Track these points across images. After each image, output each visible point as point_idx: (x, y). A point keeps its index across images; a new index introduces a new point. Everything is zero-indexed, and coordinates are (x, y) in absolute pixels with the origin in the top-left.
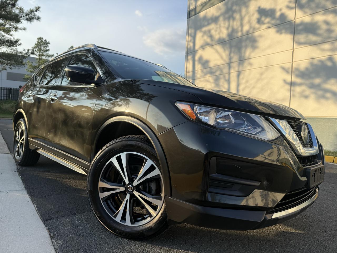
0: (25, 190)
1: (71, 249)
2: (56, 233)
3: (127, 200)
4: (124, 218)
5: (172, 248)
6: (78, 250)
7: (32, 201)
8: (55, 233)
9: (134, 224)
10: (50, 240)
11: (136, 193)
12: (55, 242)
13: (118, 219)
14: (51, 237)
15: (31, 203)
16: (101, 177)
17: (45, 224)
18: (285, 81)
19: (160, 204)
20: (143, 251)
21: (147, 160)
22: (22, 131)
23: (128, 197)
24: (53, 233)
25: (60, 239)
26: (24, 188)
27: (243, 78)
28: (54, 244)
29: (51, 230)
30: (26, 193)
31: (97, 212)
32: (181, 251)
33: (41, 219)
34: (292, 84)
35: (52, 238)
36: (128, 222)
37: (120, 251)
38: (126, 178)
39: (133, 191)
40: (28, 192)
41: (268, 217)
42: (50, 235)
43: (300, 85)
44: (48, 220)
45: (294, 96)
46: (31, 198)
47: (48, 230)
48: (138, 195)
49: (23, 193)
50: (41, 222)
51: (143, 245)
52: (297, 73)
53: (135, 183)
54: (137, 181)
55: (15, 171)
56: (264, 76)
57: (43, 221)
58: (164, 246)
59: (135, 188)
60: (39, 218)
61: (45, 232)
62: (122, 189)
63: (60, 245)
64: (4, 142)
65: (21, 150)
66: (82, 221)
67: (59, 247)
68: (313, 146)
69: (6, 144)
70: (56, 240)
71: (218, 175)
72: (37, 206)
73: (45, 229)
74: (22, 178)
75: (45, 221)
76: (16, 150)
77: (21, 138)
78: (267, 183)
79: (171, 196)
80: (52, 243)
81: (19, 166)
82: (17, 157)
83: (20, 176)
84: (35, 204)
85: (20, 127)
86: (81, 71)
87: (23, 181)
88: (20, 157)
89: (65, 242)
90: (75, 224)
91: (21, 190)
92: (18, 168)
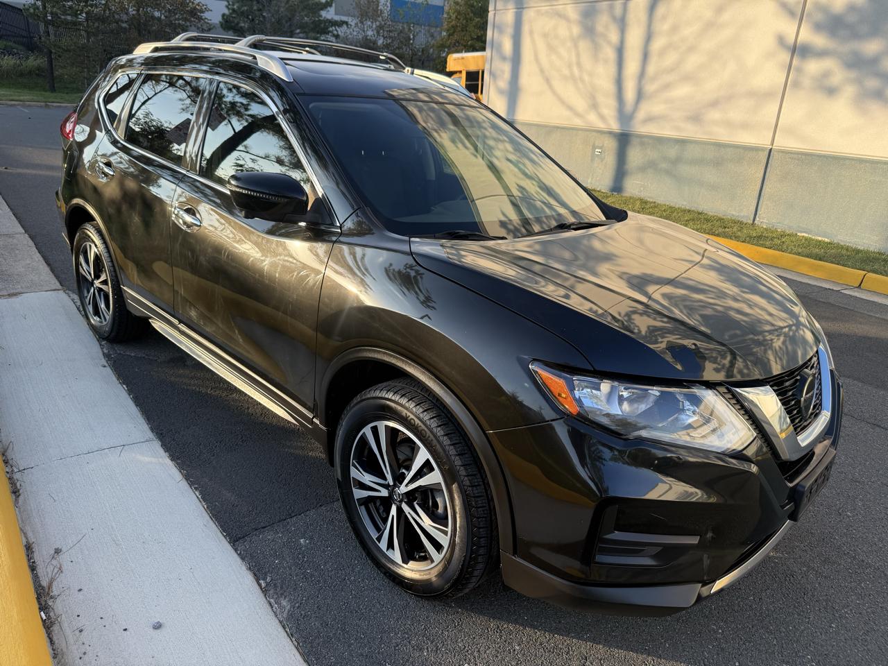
0: (155, 439)
1: (314, 625)
2: (268, 578)
6: (327, 625)
7: (185, 479)
8: (269, 579)
10: (264, 599)
12: (276, 603)
14: (261, 588)
15: (184, 484)
17: (239, 552)
18: (781, 40)
22: (98, 259)
24: (264, 579)
25: (282, 594)
26: (150, 435)
27: (664, 18)
28: (274, 608)
29: (258, 571)
30: (161, 451)
33: (225, 537)
34: (799, 51)
35: (265, 591)
40: (167, 447)
41: (704, 591)
42: (260, 585)
43: (822, 54)
44: (240, 538)
45: (796, 85)
46: (180, 468)
47: (250, 569)
49: (155, 453)
50: (228, 547)
52: (819, 17)
55: (105, 366)
56: (726, 16)
57: (230, 543)
60: (220, 534)
61: (248, 578)
63: (289, 612)
64: (24, 231)
65: (103, 306)
66: (311, 538)
67: (288, 619)
68: (820, 411)
69: (31, 243)
70: (275, 596)
71: (617, 535)
72: (201, 493)
73: (244, 568)
74: (130, 392)
75: (235, 541)
76: (87, 300)
77: (97, 277)
78: (712, 537)
79: (515, 553)
80: (270, 609)
81: (103, 343)
82: (95, 320)
83: (124, 386)
84: (196, 488)
85: (90, 246)
86: (268, 192)
87: (137, 406)
88: (104, 323)
89: (295, 604)
90: (300, 549)
91: (147, 441)
92: (106, 351)
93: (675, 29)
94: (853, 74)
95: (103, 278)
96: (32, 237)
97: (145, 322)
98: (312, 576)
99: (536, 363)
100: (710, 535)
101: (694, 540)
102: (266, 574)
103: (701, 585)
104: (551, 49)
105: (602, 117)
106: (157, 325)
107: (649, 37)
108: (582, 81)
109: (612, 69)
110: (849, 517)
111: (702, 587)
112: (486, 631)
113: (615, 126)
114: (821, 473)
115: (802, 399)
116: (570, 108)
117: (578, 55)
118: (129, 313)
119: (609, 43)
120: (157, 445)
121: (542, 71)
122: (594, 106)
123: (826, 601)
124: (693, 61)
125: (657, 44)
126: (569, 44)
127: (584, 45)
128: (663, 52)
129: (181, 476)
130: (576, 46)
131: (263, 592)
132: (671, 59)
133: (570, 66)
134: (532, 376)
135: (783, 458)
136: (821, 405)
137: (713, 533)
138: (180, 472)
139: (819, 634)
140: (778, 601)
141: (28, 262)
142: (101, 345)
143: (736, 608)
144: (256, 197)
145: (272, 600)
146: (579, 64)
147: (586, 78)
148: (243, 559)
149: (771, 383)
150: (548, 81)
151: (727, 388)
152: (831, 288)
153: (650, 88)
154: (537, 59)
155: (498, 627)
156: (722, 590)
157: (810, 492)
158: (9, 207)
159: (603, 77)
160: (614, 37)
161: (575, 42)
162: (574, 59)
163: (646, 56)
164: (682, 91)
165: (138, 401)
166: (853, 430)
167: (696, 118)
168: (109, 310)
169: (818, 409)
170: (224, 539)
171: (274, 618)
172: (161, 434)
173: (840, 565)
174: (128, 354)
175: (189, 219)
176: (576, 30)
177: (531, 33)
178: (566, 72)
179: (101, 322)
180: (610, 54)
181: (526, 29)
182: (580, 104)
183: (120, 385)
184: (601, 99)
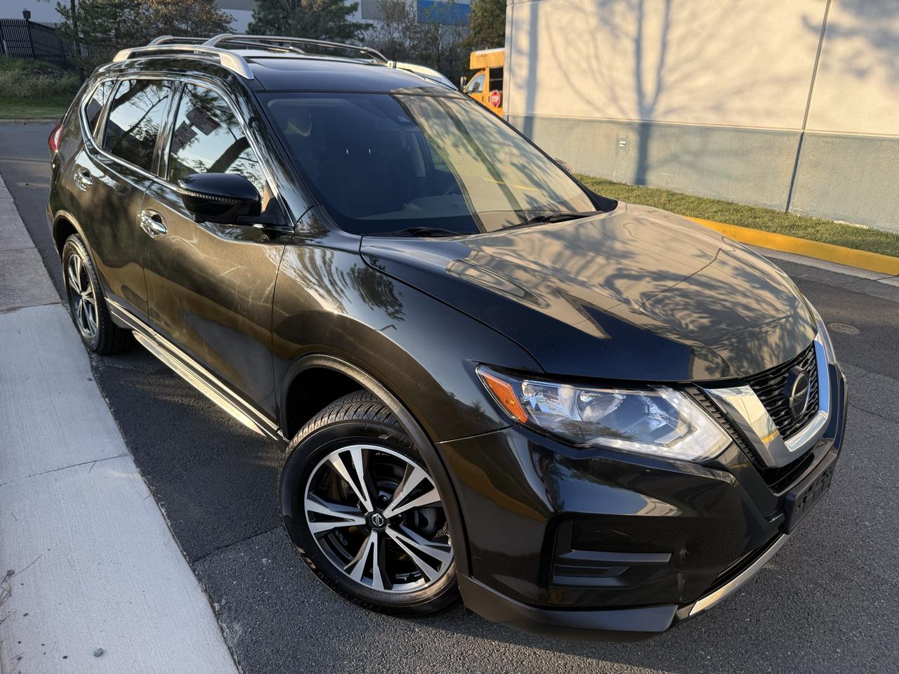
0: (128, 454)
1: (264, 651)
2: (224, 600)
3: (373, 544)
4: (368, 573)
5: (475, 635)
6: (278, 652)
7: (153, 495)
8: (223, 602)
9: (391, 589)
10: (216, 624)
11: (392, 534)
12: (228, 628)
13: (356, 575)
14: (214, 612)
15: (151, 501)
16: (309, 491)
17: (197, 573)
18: (805, 21)
19: (446, 558)
20: (414, 647)
21: (412, 468)
22: (83, 269)
23: (374, 537)
24: (219, 602)
25: (235, 618)
26: (124, 449)
28: (225, 633)
29: (213, 592)
30: (133, 466)
31: (309, 561)
32: (493, 643)
33: (185, 556)
34: (826, 31)
35: (218, 615)
36: (377, 584)
37: (366, 652)
38: (365, 499)
39: (384, 525)
40: (138, 463)
41: (683, 613)
42: (213, 608)
43: (850, 33)
44: (200, 558)
45: (826, 67)
46: (150, 484)
47: (205, 590)
48: (397, 537)
49: (126, 469)
50: (187, 567)
51: (413, 631)
53: (388, 513)
54: (393, 510)
55: (90, 380)
57: (188, 563)
58: (457, 630)
59: (388, 521)
60: (180, 554)
61: (201, 601)
62: (361, 521)
63: (240, 637)
64: (34, 246)
65: (91, 318)
66: (274, 558)
67: (238, 645)
68: (817, 411)
69: (39, 257)
70: (228, 620)
71: (575, 554)
72: (167, 510)
73: (199, 590)
74: (111, 405)
75: (194, 561)
76: (78, 313)
77: (84, 289)
78: (686, 553)
79: (471, 574)
80: (220, 635)
81: (94, 356)
82: (85, 332)
83: (107, 399)
84: (162, 505)
85: (76, 258)
86: (221, 194)
87: (116, 419)
88: (94, 336)
89: (248, 629)
90: (261, 569)
91: (119, 456)
92: (94, 364)
93: (694, 16)
94: (883, 54)
95: (89, 291)
96: (41, 252)
97: (128, 333)
98: (270, 598)
99: (482, 367)
100: (683, 552)
101: (666, 558)
102: (221, 597)
103: (677, 606)
104: (569, 43)
105: (622, 110)
106: (139, 337)
107: (667, 27)
108: (601, 73)
109: (631, 62)
110: (866, 527)
111: (679, 608)
112: (448, 658)
113: (634, 117)
114: (818, 479)
115: (791, 399)
116: (589, 103)
117: (596, 48)
118: (114, 325)
119: (627, 34)
120: (129, 461)
121: (560, 66)
122: (614, 99)
123: (833, 622)
124: (713, 49)
125: (675, 34)
126: (587, 37)
127: (602, 37)
128: (682, 41)
129: (149, 492)
130: (594, 39)
131: (216, 615)
132: (690, 48)
133: (588, 59)
134: (477, 381)
135: (768, 465)
136: (818, 404)
137: (687, 550)
138: (149, 488)
139: (821, 660)
140: (778, 622)
141: (33, 276)
142: (90, 358)
143: (729, 631)
144: (205, 199)
145: (224, 625)
146: (597, 57)
147: (605, 71)
148: (200, 580)
149: (752, 383)
150: (566, 75)
151: (699, 389)
152: (867, 277)
153: (670, 78)
154: (554, 55)
155: (462, 653)
156: (703, 612)
157: (804, 501)
158: (24, 222)
159: (622, 70)
160: (631, 28)
161: (592, 33)
162: (592, 51)
163: (664, 45)
164: (702, 81)
165: (119, 415)
166: (879, 430)
167: (718, 108)
168: (96, 323)
169: (814, 409)
170: (183, 558)
171: (223, 644)
172: (136, 448)
173: (852, 581)
174: (116, 366)
175: (155, 226)
176: (593, 22)
177: (548, 27)
178: (584, 65)
179: (90, 334)
180: (628, 45)
181: (542, 23)
182: (599, 97)
183: (102, 399)
184: (620, 92)
